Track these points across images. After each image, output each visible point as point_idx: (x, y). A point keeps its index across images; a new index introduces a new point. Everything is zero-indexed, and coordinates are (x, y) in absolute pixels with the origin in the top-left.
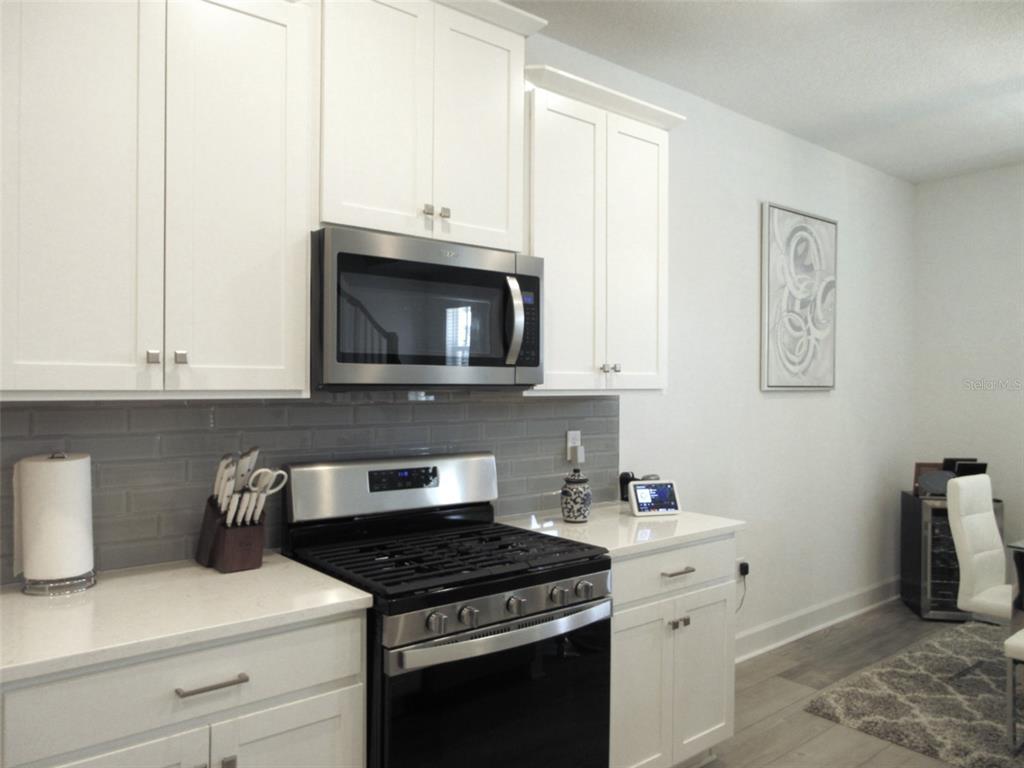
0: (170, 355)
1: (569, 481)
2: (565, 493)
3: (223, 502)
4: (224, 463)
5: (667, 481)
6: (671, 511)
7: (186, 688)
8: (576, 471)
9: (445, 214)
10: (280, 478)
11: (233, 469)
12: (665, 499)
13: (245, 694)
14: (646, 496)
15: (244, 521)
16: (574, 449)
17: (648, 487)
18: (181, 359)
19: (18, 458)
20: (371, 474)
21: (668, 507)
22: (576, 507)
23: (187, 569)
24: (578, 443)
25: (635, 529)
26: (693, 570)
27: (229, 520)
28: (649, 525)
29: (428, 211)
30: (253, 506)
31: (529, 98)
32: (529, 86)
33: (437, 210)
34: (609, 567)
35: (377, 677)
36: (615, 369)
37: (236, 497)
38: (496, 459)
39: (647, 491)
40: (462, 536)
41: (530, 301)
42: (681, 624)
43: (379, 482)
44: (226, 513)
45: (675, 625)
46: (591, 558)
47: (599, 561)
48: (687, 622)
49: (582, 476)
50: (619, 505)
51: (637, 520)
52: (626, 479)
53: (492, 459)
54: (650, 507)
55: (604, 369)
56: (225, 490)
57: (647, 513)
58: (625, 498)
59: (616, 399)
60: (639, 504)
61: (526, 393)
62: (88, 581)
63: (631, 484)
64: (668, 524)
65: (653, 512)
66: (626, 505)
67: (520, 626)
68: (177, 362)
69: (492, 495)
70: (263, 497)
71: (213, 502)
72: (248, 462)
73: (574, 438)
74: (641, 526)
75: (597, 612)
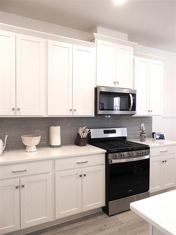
0: (73, 110)
1: (141, 133)
2: (141, 135)
3: (80, 134)
4: (80, 128)
5: (162, 134)
6: (163, 140)
7: (78, 162)
8: (143, 131)
9: (118, 83)
10: (89, 130)
11: (82, 129)
12: (162, 137)
13: (87, 164)
14: (158, 137)
15: (84, 138)
16: (143, 127)
17: (158, 135)
18: (75, 110)
19: (50, 126)
20: (104, 130)
21: (162, 139)
22: (143, 138)
23: (74, 146)
24: (143, 126)
25: (155, 143)
26: (167, 151)
27: (81, 138)
28: (158, 143)
29: (115, 83)
30: (85, 135)
31: (134, 59)
32: (134, 56)
33: (116, 82)
34: (149, 149)
35: (107, 164)
36: (151, 111)
37: (83, 133)
38: (127, 129)
39: (158, 136)
40: (121, 142)
41: (134, 98)
42: (165, 162)
43: (106, 132)
44: (81, 136)
45: (163, 162)
46: (146, 147)
47: (147, 148)
48: (166, 161)
49: (144, 132)
50: (152, 139)
51: (156, 141)
52: (153, 133)
53: (126, 128)
54: (158, 139)
55: (149, 111)
56: (80, 132)
57: (158, 140)
58: (153, 137)
59: (152, 117)
60: (156, 138)
61: (133, 116)
62: (60, 146)
63: (155, 134)
64: (162, 142)
65: (159, 140)
66: (154, 139)
67: (132, 158)
68: (74, 111)
69: (126, 135)
70: (87, 133)
71: (78, 134)
72: (84, 128)
73: (143, 125)
74: (156, 143)
75: (147, 157)
